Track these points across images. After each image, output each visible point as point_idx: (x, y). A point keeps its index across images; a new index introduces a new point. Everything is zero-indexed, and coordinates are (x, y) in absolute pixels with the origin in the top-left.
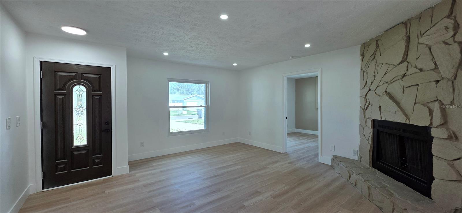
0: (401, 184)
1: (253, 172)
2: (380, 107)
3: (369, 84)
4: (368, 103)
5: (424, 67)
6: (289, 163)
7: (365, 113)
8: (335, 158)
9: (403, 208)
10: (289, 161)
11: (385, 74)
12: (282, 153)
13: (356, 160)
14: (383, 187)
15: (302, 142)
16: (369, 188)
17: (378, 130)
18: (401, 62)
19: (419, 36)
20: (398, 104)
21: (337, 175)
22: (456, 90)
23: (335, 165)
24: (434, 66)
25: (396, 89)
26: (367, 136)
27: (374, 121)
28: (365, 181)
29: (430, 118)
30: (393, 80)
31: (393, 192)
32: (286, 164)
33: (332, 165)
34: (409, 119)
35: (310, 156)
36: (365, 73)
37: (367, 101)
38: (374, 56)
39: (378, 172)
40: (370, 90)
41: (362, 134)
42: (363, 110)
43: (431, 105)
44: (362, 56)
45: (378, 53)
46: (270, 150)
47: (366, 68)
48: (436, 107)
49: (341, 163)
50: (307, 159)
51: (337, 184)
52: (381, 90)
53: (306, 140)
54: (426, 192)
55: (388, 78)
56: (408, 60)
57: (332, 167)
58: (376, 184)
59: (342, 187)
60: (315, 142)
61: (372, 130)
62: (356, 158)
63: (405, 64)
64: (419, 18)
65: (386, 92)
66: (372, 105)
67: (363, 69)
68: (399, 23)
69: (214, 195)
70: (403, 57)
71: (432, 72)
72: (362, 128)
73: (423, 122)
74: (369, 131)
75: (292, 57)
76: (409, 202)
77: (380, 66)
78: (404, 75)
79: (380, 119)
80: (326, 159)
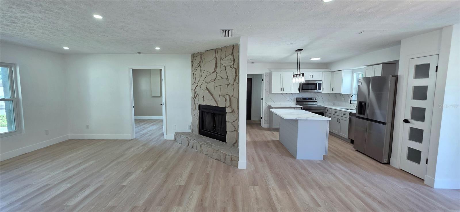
0: (214, 139)
1: (113, 161)
2: (203, 97)
3: (197, 82)
4: (196, 94)
5: (223, 77)
6: (142, 146)
7: (194, 101)
8: (177, 134)
9: (217, 150)
10: (141, 145)
11: (206, 77)
12: (131, 140)
13: (190, 132)
14: (207, 143)
15: (144, 127)
16: (201, 146)
17: (202, 111)
18: (214, 72)
19: (221, 60)
20: (212, 95)
21: (180, 145)
22: (234, 89)
23: (177, 139)
24: (227, 77)
25: (211, 86)
26: (196, 115)
27: (200, 105)
28: (198, 143)
29: (225, 103)
30: (210, 82)
31: (212, 144)
32: (140, 147)
33: (175, 139)
34: (217, 104)
35: (156, 137)
36: (194, 74)
37: (195, 93)
38: (199, 64)
39: (203, 136)
40: (197, 86)
41: (193, 114)
42: (194, 98)
43: (226, 96)
44: (192, 62)
45: (201, 63)
46: (117, 140)
47: (195, 71)
48: (227, 97)
49: (182, 136)
50: (155, 139)
51: (182, 150)
52: (203, 87)
53: (146, 125)
54: (224, 140)
55: (207, 80)
56: (216, 71)
57: (175, 140)
58: (204, 143)
59: (186, 151)
60: (154, 126)
61: (199, 111)
62: (190, 131)
63: (215, 73)
64: (221, 49)
65: (206, 88)
66: (199, 96)
67: (193, 71)
68: (212, 49)
69: (85, 191)
70: (215, 69)
71: (226, 80)
72: (193, 110)
73: (222, 106)
74: (197, 112)
75: (140, 53)
76: (219, 146)
77: (203, 71)
78: (215, 80)
79: (203, 104)
80: (170, 136)
